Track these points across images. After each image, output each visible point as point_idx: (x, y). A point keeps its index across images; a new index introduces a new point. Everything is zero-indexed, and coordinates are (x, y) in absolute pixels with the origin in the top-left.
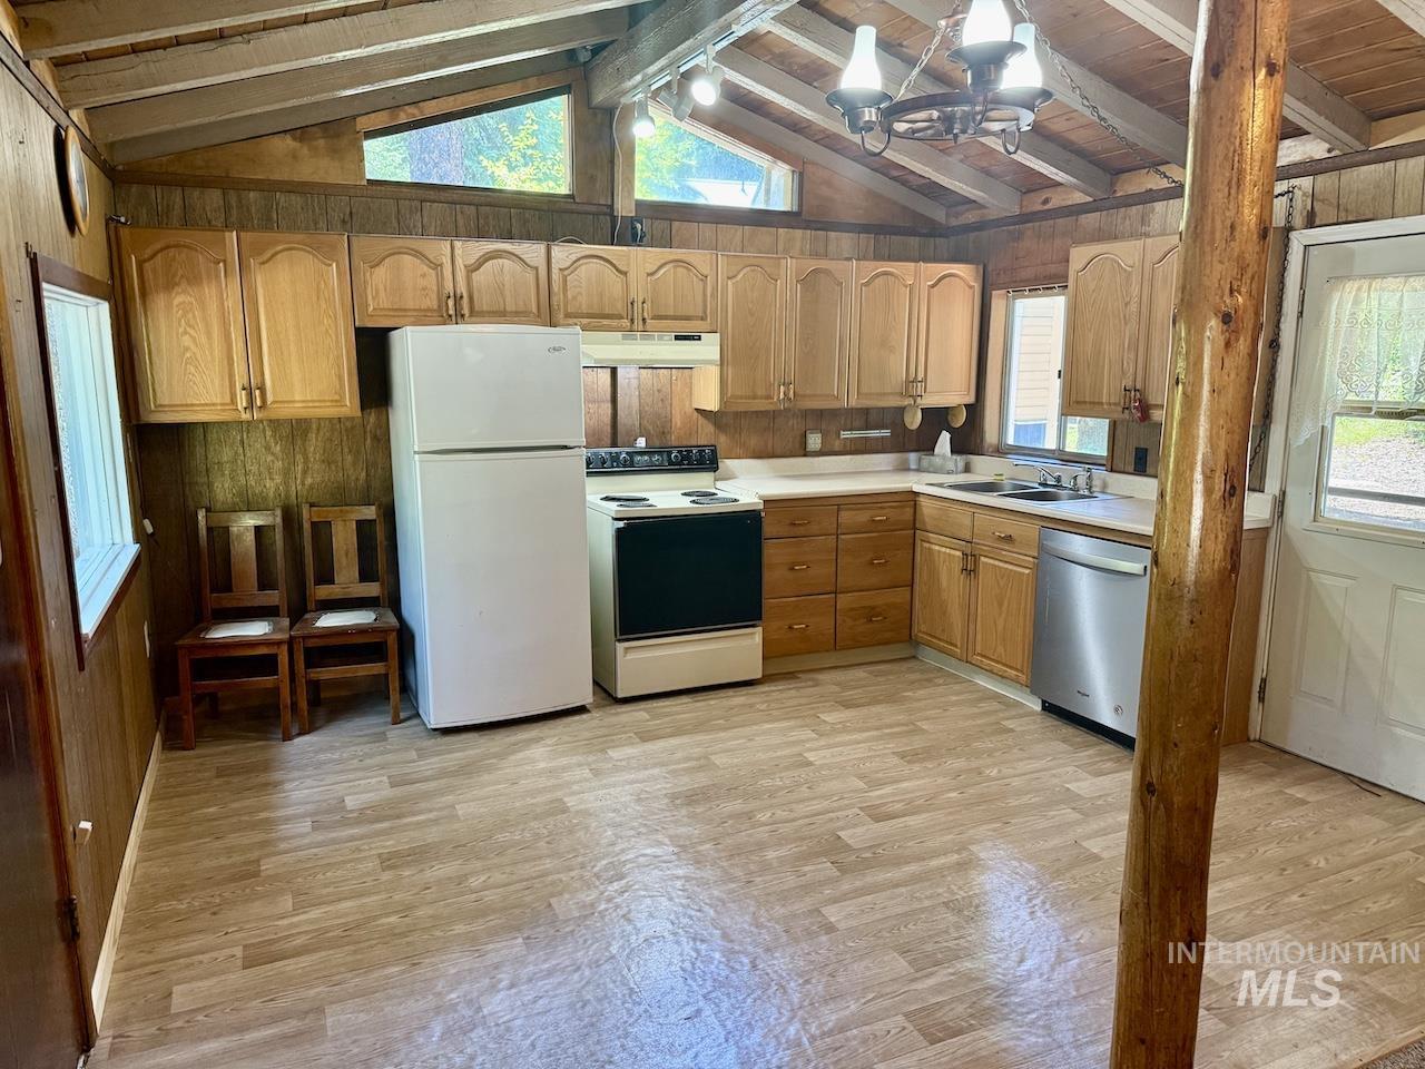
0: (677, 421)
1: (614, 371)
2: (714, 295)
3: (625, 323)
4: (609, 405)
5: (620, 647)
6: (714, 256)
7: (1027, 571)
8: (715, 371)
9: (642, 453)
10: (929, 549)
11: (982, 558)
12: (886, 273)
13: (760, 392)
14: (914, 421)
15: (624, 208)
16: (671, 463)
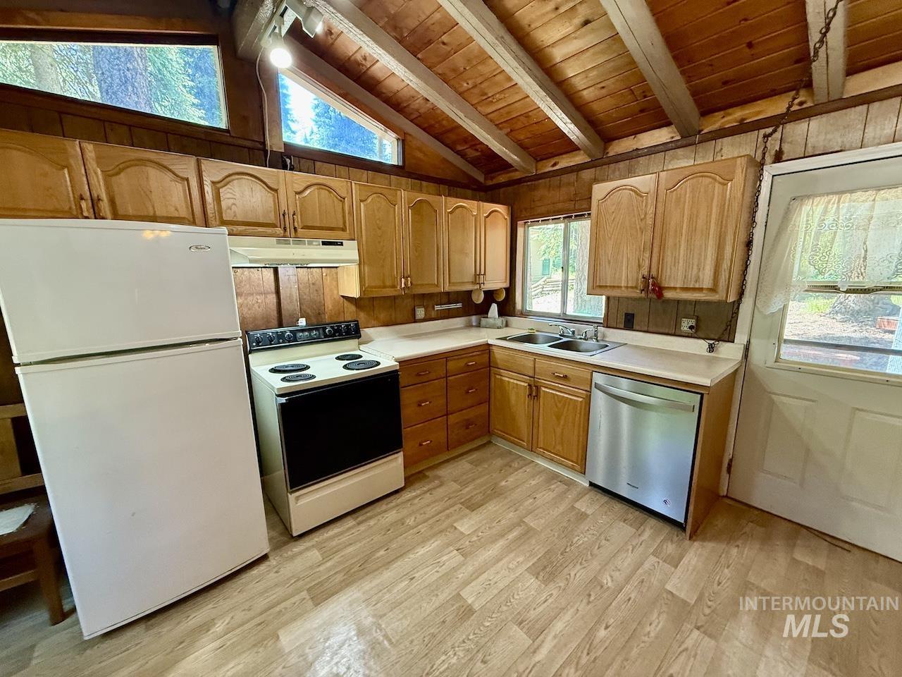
0: (329, 305)
1: (276, 270)
2: (351, 213)
3: (279, 231)
4: (274, 296)
5: (292, 497)
6: (349, 184)
7: (581, 400)
8: (354, 269)
9: (302, 331)
10: (501, 380)
11: (543, 389)
12: (461, 206)
13: (388, 283)
14: (479, 298)
15: (273, 144)
16: (326, 336)
